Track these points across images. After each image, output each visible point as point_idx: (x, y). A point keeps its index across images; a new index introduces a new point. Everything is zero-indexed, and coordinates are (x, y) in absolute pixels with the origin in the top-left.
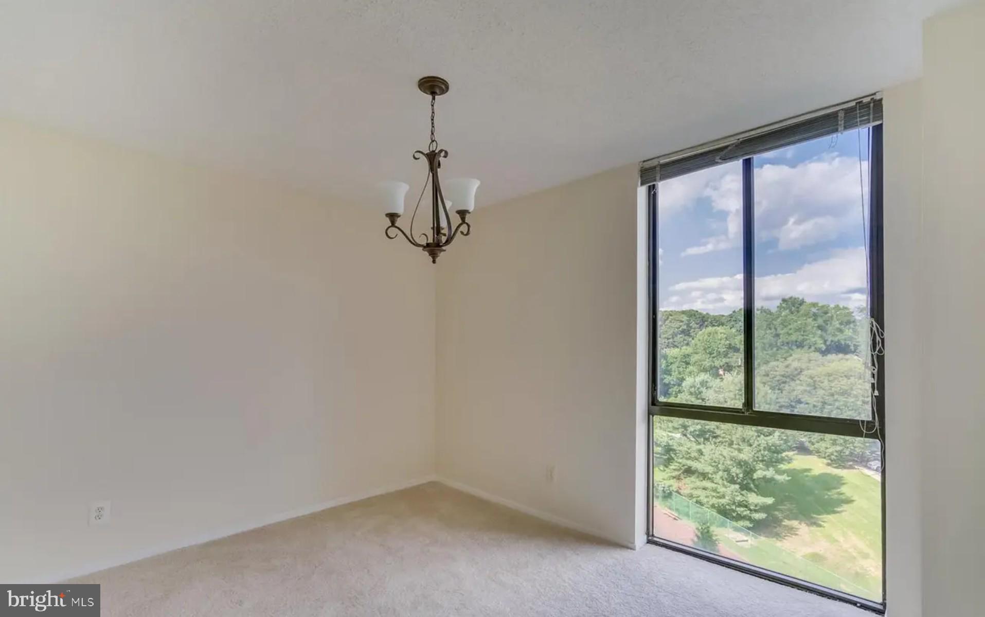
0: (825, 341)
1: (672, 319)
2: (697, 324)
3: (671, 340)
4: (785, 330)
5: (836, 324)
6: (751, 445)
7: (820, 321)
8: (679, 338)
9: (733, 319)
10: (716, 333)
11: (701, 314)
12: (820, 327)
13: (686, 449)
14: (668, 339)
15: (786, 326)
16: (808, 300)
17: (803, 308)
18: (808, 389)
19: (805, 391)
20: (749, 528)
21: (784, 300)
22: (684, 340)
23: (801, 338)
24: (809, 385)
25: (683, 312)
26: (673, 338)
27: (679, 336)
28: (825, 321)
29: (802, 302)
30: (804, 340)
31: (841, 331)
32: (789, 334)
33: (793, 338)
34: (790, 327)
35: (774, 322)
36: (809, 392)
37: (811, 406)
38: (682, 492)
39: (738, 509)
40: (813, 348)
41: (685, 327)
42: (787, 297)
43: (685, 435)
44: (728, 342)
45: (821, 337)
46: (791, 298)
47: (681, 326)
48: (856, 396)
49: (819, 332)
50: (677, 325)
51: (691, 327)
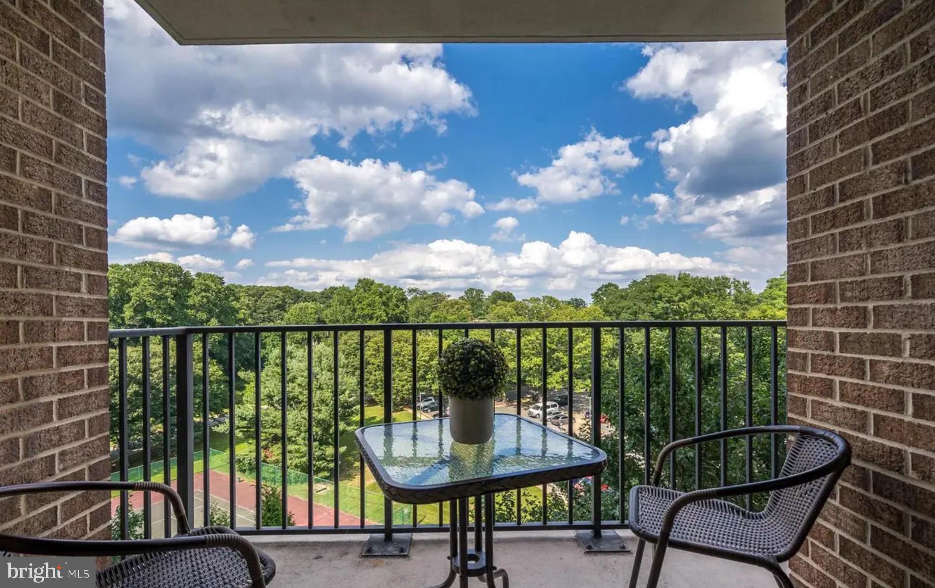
0: (387, 314)
1: (268, 295)
2: (292, 299)
3: (266, 315)
4: (360, 306)
5: (394, 300)
6: (327, 405)
7: (384, 298)
8: (274, 313)
9: (324, 296)
10: (307, 308)
11: (296, 290)
12: (384, 303)
13: (272, 418)
14: (264, 314)
15: (361, 302)
16: (377, 282)
17: (373, 287)
18: (374, 353)
19: (372, 354)
20: (327, 478)
21: (360, 281)
22: (280, 315)
23: (371, 312)
24: (375, 350)
25: (279, 288)
26: (269, 313)
27: (274, 311)
28: (388, 299)
29: (372, 283)
30: (372, 314)
31: (398, 306)
32: (363, 309)
33: (366, 312)
34: (364, 303)
35: (353, 299)
36: (375, 355)
37: (376, 366)
38: (268, 460)
39: (317, 463)
40: (379, 320)
41: (280, 302)
42: (362, 278)
43: (272, 405)
44: (317, 316)
45: (385, 311)
46: (365, 279)
47: (276, 301)
48: (404, 356)
49: (383, 307)
50: (274, 299)
51: (286, 303)
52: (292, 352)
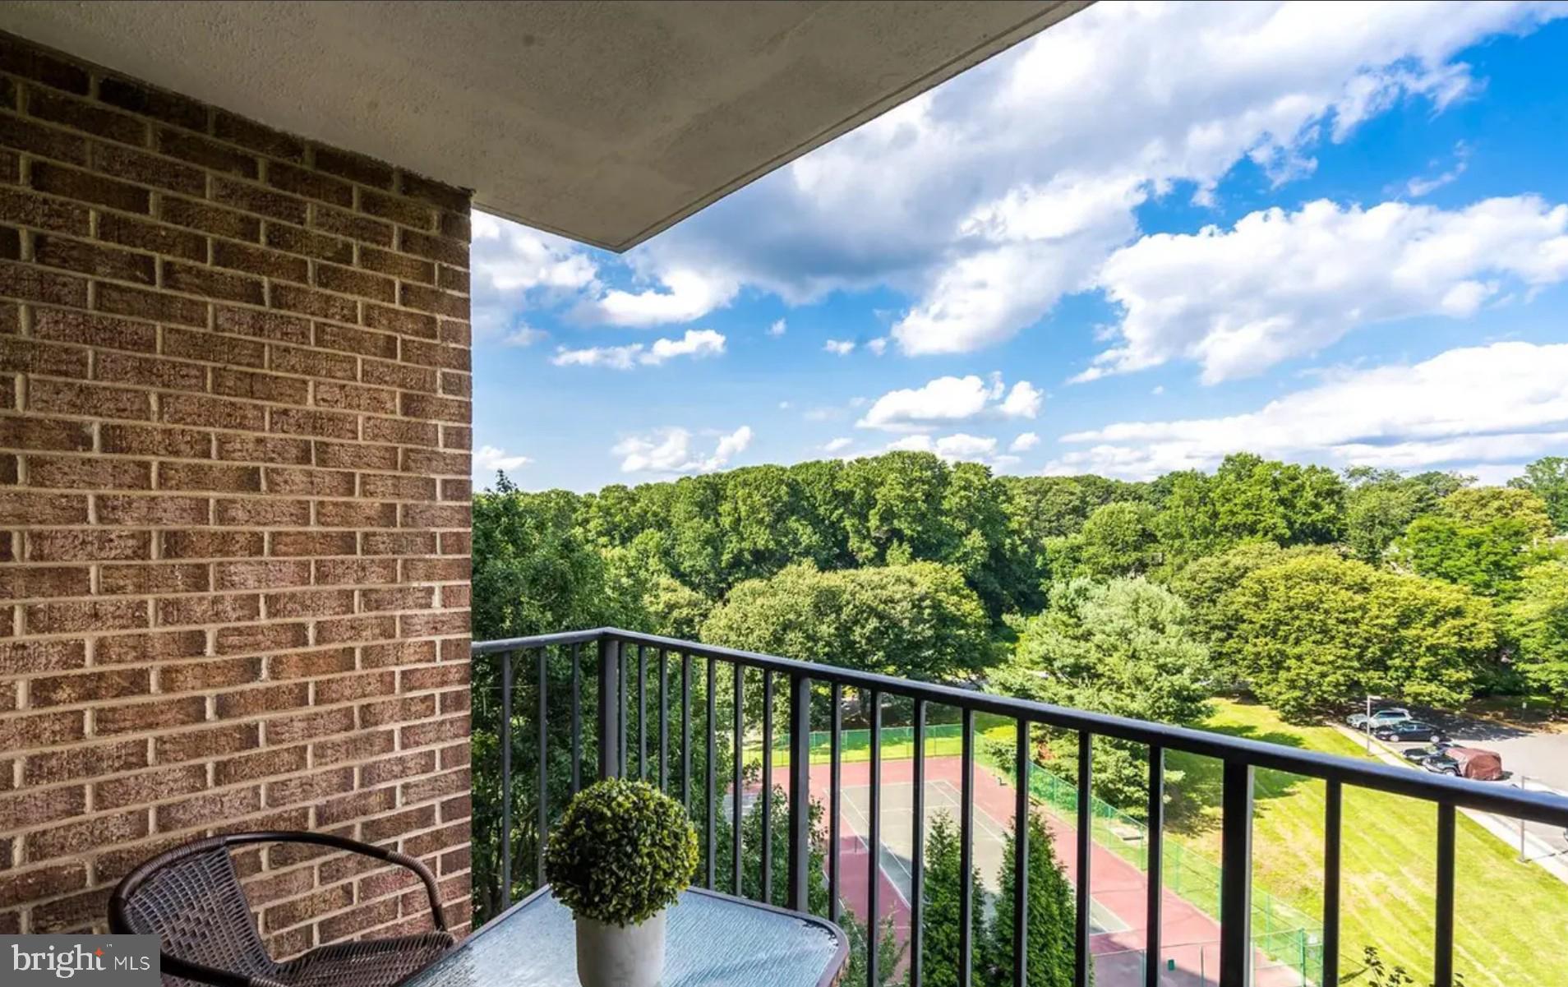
0: (1291, 524)
1: (1058, 491)
2: (1099, 497)
3: (1054, 524)
4: (1228, 506)
5: (1309, 495)
6: (1147, 689)
7: (1284, 492)
8: (1068, 520)
9: (1160, 488)
10: (1123, 512)
11: (1106, 481)
12: (1282, 501)
14: (1050, 522)
15: (1229, 500)
16: (1267, 460)
17: (1257, 470)
18: (1254, 600)
19: (1248, 603)
21: (1229, 459)
22: (1076, 523)
23: (1251, 518)
24: (1256, 595)
25: (1077, 480)
26: (1058, 520)
27: (1067, 517)
28: (1293, 492)
29: (1257, 461)
30: (1257, 523)
31: (1317, 507)
32: (1233, 513)
33: (1240, 519)
34: (1237, 501)
35: (1211, 495)
36: (1256, 605)
37: (1258, 625)
38: (1043, 762)
39: (1126, 789)
40: (1270, 535)
41: (1077, 503)
42: (1233, 454)
43: (1053, 673)
44: (1140, 526)
45: (1284, 516)
46: (1239, 455)
47: (1071, 501)
49: (1282, 510)
50: (1066, 498)
51: (1087, 503)
52: (1086, 590)
